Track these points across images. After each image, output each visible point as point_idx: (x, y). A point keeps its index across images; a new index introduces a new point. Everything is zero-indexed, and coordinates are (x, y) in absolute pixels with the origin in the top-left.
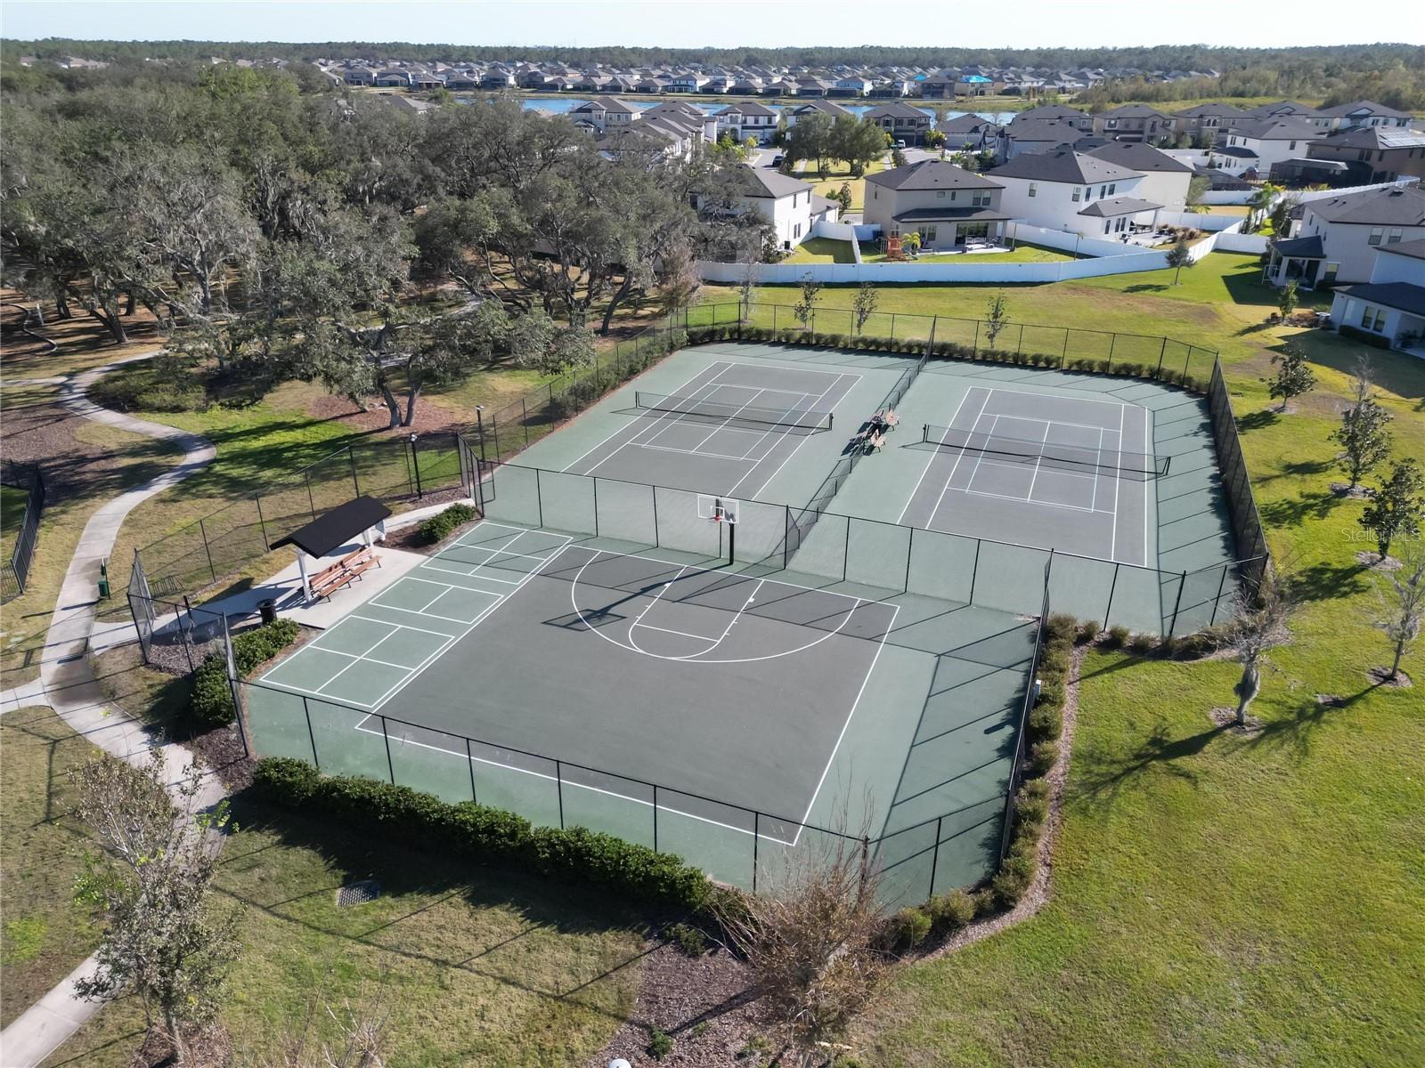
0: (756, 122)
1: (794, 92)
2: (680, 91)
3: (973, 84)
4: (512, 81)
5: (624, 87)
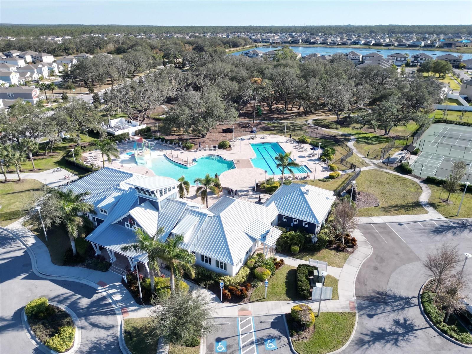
0: (401, 59)
1: (396, 45)
2: (356, 44)
3: (463, 43)
4: (301, 41)
5: (337, 43)
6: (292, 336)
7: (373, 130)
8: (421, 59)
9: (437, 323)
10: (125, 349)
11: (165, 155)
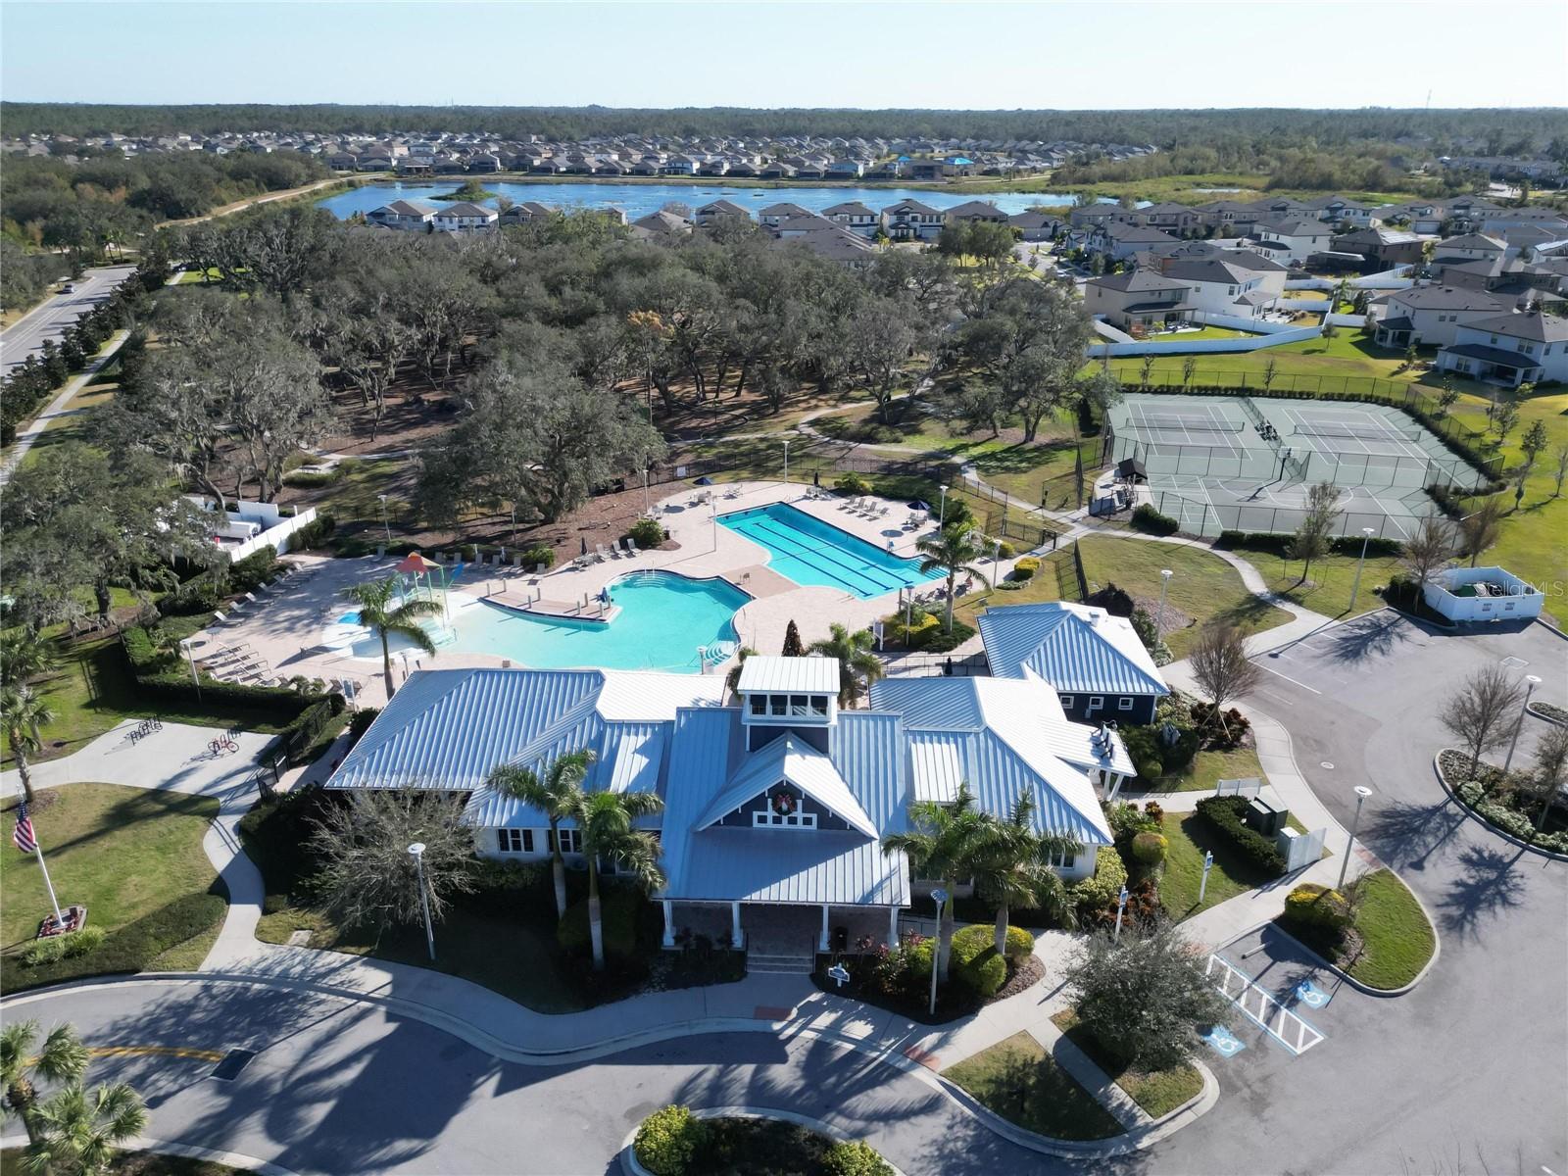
1: (791, 174)
2: (676, 173)
4: (499, 165)
5: (621, 170)
6: (1334, 962)
7: (990, 433)
8: (914, 219)
9: (1530, 838)
10: (1031, 1138)
11: (482, 600)
